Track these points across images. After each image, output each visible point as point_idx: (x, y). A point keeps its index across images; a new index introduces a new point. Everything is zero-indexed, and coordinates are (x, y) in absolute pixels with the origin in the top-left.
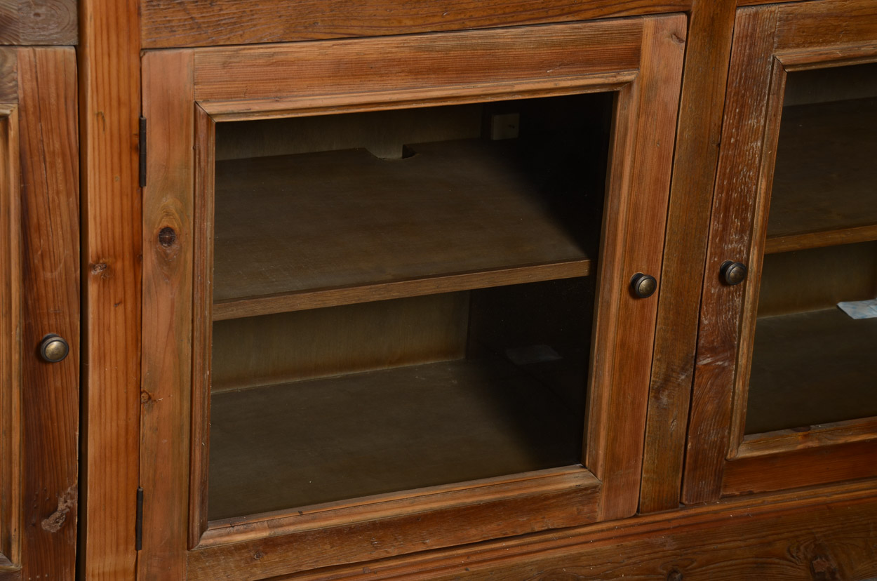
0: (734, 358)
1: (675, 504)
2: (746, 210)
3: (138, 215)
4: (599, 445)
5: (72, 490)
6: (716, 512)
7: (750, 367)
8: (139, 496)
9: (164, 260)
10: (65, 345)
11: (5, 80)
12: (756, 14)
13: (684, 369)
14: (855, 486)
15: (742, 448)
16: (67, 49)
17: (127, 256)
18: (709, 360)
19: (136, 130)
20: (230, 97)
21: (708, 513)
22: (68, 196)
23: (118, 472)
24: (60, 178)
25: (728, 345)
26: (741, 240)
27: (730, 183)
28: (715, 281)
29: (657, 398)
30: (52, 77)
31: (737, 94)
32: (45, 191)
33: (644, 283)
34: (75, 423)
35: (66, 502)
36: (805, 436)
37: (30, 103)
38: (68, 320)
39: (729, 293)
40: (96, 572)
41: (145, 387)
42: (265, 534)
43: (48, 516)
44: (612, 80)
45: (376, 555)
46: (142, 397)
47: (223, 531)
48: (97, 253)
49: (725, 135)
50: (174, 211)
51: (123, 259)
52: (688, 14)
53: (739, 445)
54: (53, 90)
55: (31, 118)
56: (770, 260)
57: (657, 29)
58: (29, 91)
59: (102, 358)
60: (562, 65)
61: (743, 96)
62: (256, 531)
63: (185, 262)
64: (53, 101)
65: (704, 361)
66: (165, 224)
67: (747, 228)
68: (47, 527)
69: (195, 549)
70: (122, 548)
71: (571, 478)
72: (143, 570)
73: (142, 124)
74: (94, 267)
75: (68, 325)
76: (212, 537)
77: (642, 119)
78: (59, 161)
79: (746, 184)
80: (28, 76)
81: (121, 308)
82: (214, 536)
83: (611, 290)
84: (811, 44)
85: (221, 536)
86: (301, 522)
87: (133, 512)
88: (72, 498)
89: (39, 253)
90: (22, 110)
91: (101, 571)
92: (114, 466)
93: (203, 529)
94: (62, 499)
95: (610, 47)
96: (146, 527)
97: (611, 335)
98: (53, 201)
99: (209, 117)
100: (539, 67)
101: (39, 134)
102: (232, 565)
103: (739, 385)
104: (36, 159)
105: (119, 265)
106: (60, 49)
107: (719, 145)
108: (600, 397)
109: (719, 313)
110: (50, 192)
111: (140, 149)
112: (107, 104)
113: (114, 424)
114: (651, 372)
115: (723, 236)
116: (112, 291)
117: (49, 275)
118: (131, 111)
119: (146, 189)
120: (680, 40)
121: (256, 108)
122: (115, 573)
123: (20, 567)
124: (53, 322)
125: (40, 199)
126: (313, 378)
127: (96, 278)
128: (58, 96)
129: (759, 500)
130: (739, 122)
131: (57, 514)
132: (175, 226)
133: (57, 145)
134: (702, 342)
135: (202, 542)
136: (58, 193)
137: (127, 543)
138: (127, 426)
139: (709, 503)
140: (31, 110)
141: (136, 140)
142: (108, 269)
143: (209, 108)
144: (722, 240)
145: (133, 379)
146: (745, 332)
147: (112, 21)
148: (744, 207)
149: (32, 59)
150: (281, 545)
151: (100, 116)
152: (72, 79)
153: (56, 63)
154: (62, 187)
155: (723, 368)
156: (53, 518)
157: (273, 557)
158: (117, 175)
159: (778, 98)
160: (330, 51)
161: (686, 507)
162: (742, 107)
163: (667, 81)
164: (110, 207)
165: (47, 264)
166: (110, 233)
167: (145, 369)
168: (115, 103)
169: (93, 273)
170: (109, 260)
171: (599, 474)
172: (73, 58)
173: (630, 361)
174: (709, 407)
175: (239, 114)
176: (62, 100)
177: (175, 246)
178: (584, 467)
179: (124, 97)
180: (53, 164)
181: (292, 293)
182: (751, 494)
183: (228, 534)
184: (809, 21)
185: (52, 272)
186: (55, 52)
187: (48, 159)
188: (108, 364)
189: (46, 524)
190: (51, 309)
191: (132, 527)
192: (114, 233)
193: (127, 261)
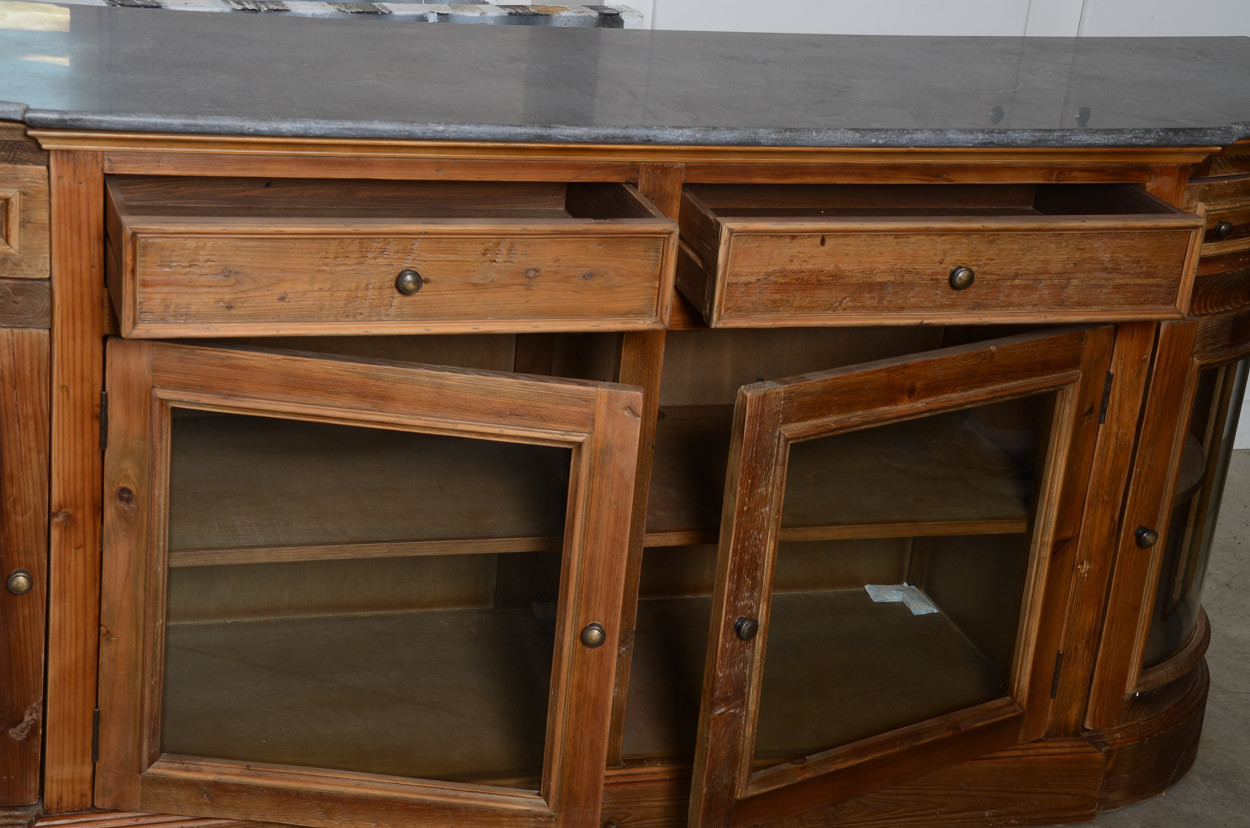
3: (99, 474)
5: (37, 704)
8: (97, 717)
9: (122, 516)
16: (41, 331)
17: (87, 507)
19: (97, 401)
20: (183, 387)
22: (39, 452)
23: (76, 694)
24: (32, 437)
30: (27, 353)
32: (18, 447)
34: (40, 647)
35: (31, 715)
37: (7, 374)
38: (36, 557)
40: (55, 778)
41: (103, 621)
42: (212, 777)
43: (14, 726)
46: (99, 632)
48: (59, 503)
50: (132, 475)
51: (84, 510)
54: (27, 363)
55: (8, 387)
58: (7, 364)
59: (62, 593)
62: (203, 772)
64: (27, 373)
66: (124, 484)
68: (14, 736)
69: (143, 774)
70: (79, 759)
72: (99, 780)
73: (104, 399)
74: (56, 515)
75: (36, 563)
78: (31, 423)
80: (6, 353)
81: (80, 552)
82: (161, 769)
85: (170, 769)
86: (245, 775)
87: (90, 728)
88: (37, 712)
89: (12, 499)
91: (60, 777)
92: (72, 687)
93: (152, 760)
94: (28, 712)
96: (103, 745)
98: (26, 456)
99: (162, 401)
101: (14, 400)
102: (183, 797)
104: (10, 420)
105: (79, 515)
106: (34, 331)
110: (23, 449)
111: (102, 417)
112: (71, 377)
113: (73, 652)
116: (73, 537)
117: (19, 519)
118: (94, 386)
119: (107, 452)
122: (73, 781)
124: (22, 559)
125: (13, 455)
127: (58, 525)
128: (32, 369)
131: (23, 725)
132: (132, 488)
133: (30, 410)
136: (29, 450)
137: (84, 756)
138: (86, 654)
140: (7, 379)
141: (98, 410)
142: (70, 519)
143: (163, 394)
145: (92, 613)
147: (78, 310)
149: (10, 338)
150: (230, 791)
151: (64, 388)
152: (45, 356)
153: (31, 342)
154: (33, 445)
156: (19, 727)
157: (224, 801)
158: (79, 439)
164: (72, 465)
165: (19, 509)
166: (72, 487)
167: (104, 606)
168: (78, 378)
169: (55, 520)
170: (71, 511)
172: (47, 339)
176: (36, 373)
177: (133, 506)
179: (87, 374)
180: (26, 426)
185: (22, 516)
186: (30, 333)
187: (21, 421)
188: (68, 600)
189: (13, 733)
190: (21, 548)
191: (89, 742)
192: (75, 491)
193: (88, 513)
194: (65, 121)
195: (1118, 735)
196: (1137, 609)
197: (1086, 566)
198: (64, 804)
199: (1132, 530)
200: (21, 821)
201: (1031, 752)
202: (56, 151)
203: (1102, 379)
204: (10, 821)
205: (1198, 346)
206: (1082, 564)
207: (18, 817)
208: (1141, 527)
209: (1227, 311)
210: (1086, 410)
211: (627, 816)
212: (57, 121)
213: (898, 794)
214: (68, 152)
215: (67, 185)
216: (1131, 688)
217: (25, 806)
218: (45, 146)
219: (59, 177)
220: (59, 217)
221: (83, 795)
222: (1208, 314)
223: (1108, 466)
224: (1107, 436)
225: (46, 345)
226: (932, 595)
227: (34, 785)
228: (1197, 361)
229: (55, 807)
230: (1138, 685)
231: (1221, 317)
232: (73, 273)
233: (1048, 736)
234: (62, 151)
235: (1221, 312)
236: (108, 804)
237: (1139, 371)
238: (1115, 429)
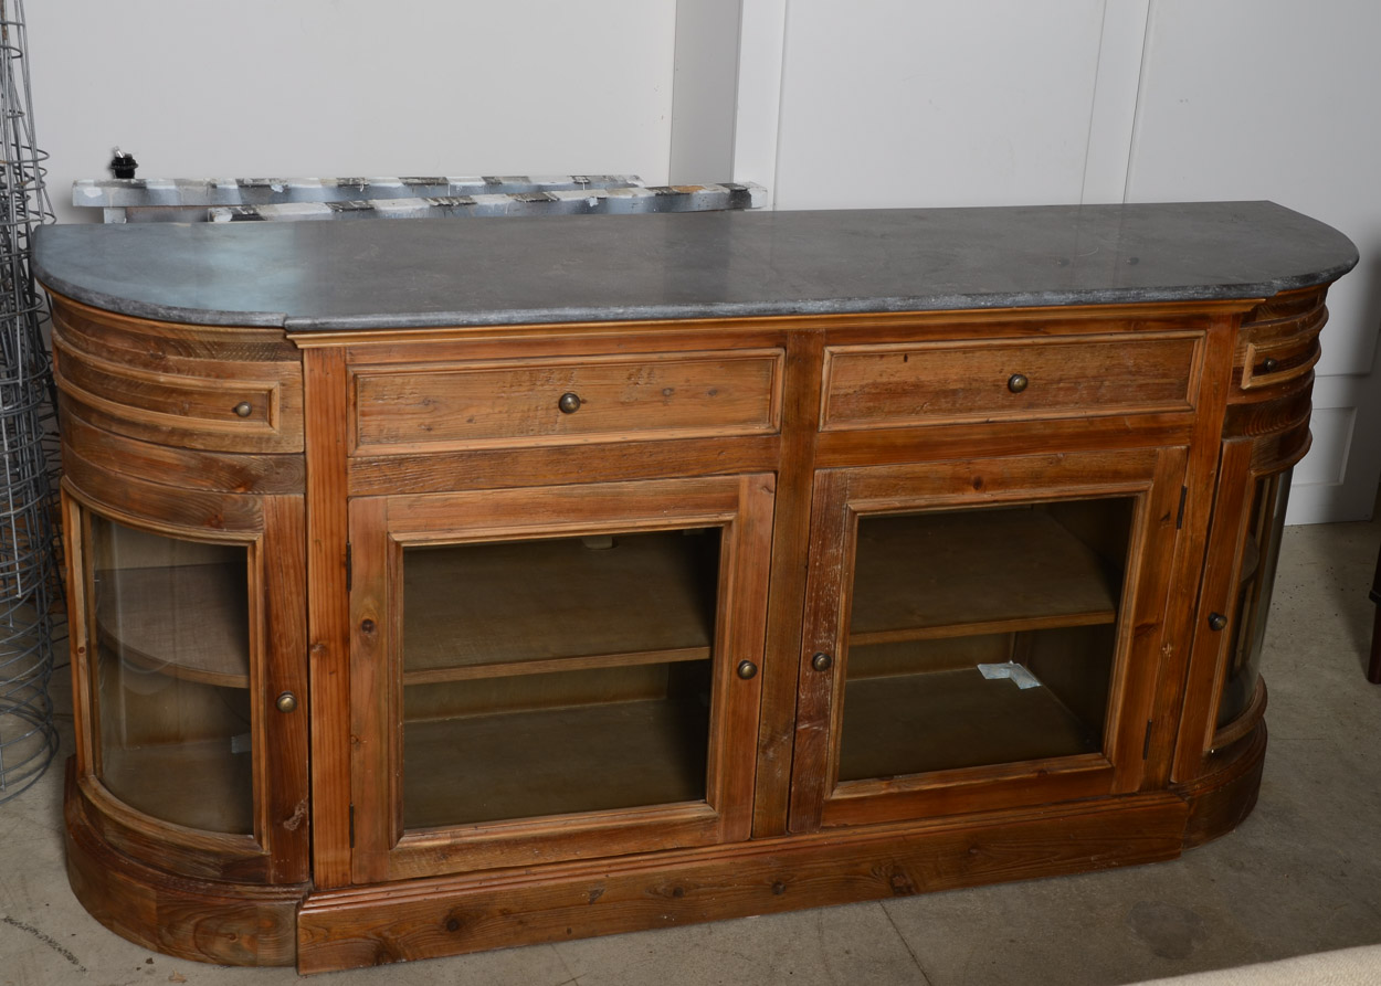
0: (827, 724)
1: (781, 833)
2: (832, 616)
3: (345, 611)
4: (717, 787)
5: (304, 802)
6: (813, 840)
7: (840, 731)
8: (352, 810)
9: (366, 642)
10: (295, 701)
11: (255, 516)
12: (830, 474)
13: (786, 732)
14: (928, 823)
15: (836, 792)
16: (298, 496)
17: (338, 638)
18: (807, 726)
19: (344, 552)
20: (415, 529)
21: (807, 840)
22: (298, 595)
23: (335, 793)
24: (293, 583)
25: (822, 714)
26: (829, 637)
27: (817, 595)
28: (809, 667)
29: (764, 753)
30: (287, 514)
31: (819, 530)
32: (282, 592)
33: (747, 668)
35: (301, 810)
36: (889, 784)
37: (271, 532)
38: (298, 682)
39: (821, 676)
40: (322, 862)
41: (353, 732)
42: (447, 842)
43: (288, 819)
44: (717, 519)
45: (536, 861)
46: (351, 739)
47: (415, 838)
48: (317, 637)
49: (811, 560)
50: (373, 609)
51: (336, 642)
52: (776, 473)
53: (833, 789)
54: (288, 523)
55: (273, 542)
56: (852, 651)
57: (751, 483)
58: (271, 523)
59: (321, 711)
60: (676, 507)
61: (824, 532)
62: (441, 839)
63: (382, 644)
64: (288, 530)
65: (802, 727)
66: (366, 617)
67: (832, 628)
68: (288, 827)
70: (340, 846)
71: (695, 811)
72: (356, 862)
73: (348, 548)
74: (313, 646)
75: (298, 687)
76: (406, 842)
77: (743, 548)
78: (292, 571)
79: (830, 595)
80: (270, 514)
81: (334, 676)
83: (722, 672)
84: (876, 496)
85: (414, 841)
87: (347, 821)
88: (305, 808)
89: (278, 635)
90: (266, 537)
91: (326, 861)
92: (332, 788)
93: (400, 836)
94: (297, 808)
95: (715, 495)
96: (357, 832)
97: (723, 706)
98: (288, 599)
99: (398, 544)
100: (655, 509)
101: (277, 552)
102: (424, 862)
103: (831, 745)
104: (275, 569)
105: (332, 645)
106: (292, 496)
107: (807, 567)
108: (716, 751)
109: (813, 691)
110: (285, 594)
111: (347, 565)
112: (323, 534)
113: (331, 759)
114: (759, 733)
115: (814, 633)
116: (328, 665)
117: (285, 650)
118: (340, 539)
119: (351, 593)
120: (770, 491)
121: (433, 537)
122: (336, 863)
123: (269, 853)
124: (288, 683)
125: (279, 597)
127: (315, 655)
128: (291, 527)
129: (850, 832)
130: (822, 551)
131: (294, 818)
132: (374, 619)
133: (290, 561)
134: (800, 711)
135: (399, 845)
136: (291, 593)
137: (343, 844)
138: (341, 759)
139: (812, 833)
140: (272, 536)
141: (344, 559)
142: (324, 649)
143: (396, 537)
144: (813, 637)
145: (344, 727)
146: (835, 706)
147: (327, 478)
148: (830, 613)
149: (274, 502)
150: (461, 850)
151: (317, 542)
152: (301, 516)
153: (290, 505)
154: (293, 589)
155: (819, 732)
156: (291, 820)
157: (456, 859)
158: (330, 583)
159: (852, 535)
160: (491, 497)
161: (791, 835)
162: (824, 540)
163: (761, 520)
164: (325, 605)
165: (284, 642)
166: (325, 624)
167: (353, 720)
168: (328, 533)
169: (314, 651)
170: (325, 643)
171: (717, 809)
172: (302, 502)
173: (740, 725)
174: (808, 761)
176: (294, 530)
177: (374, 633)
178: (705, 803)
179: (335, 529)
180: (287, 574)
182: (845, 826)
183: (420, 841)
184: (873, 480)
185: (287, 649)
186: (289, 498)
187: (284, 571)
188: (325, 717)
189: (286, 824)
190: (287, 675)
191: (347, 831)
192: (328, 623)
193: (339, 644)
194: (316, 325)
195: (1198, 786)
196: (1211, 681)
197: (1169, 648)
198: (330, 882)
199: (1206, 615)
200: (297, 896)
201: (1128, 805)
202: (308, 349)
203: (1178, 492)
204: (289, 895)
205: (1253, 461)
206: (1166, 647)
207: (294, 893)
208: (1212, 613)
209: (1275, 431)
210: (1162, 516)
211: (793, 877)
212: (311, 325)
213: (1018, 847)
214: (318, 349)
215: (317, 376)
216: (1208, 747)
217: (300, 884)
218: (299, 346)
219: (311, 370)
220: (311, 402)
221: (344, 875)
222: (1260, 434)
223: (1185, 564)
224: (1184, 539)
225: (302, 507)
226: (1035, 671)
227: (305, 866)
228: (1253, 474)
229: (322, 884)
230: (1213, 744)
231: (1271, 436)
232: (323, 447)
233: (1140, 791)
234: (313, 349)
235: (1270, 433)
236: (364, 879)
237: (1208, 484)
238: (1190, 533)
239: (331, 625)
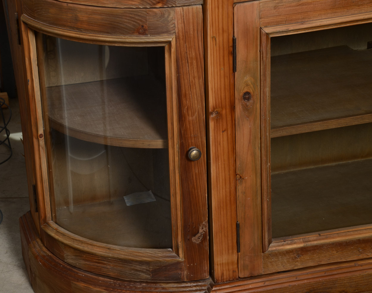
3: (232, 86)
5: (205, 223)
8: (238, 226)
9: (246, 108)
10: (200, 153)
11: (169, 24)
16: (198, 6)
17: (228, 107)
19: (231, 44)
20: (278, 23)
22: (199, 79)
23: (227, 214)
24: (195, 70)
30: (191, 21)
32: (188, 77)
34: (205, 190)
35: (203, 229)
37: (181, 34)
38: (200, 140)
40: (219, 263)
41: (238, 172)
42: (301, 245)
43: (195, 235)
45: (361, 257)
46: (237, 177)
47: (280, 244)
48: (213, 106)
50: (250, 83)
51: (226, 109)
54: (191, 27)
55: (182, 41)
58: (180, 28)
59: (217, 158)
62: (297, 243)
63: (256, 108)
64: (192, 32)
66: (246, 90)
68: (195, 241)
69: (267, 252)
70: (230, 251)
72: (241, 262)
73: (234, 41)
74: (212, 113)
75: (200, 142)
76: (274, 247)
78: (195, 62)
80: (180, 21)
81: (225, 133)
82: (275, 246)
85: (279, 246)
86: (320, 240)
87: (235, 234)
88: (205, 227)
89: (186, 107)
90: (177, 38)
91: (221, 262)
92: (225, 211)
93: (270, 242)
94: (201, 227)
96: (242, 241)
98: (192, 81)
99: (267, 34)
101: (185, 49)
102: (285, 261)
104: (184, 62)
105: (224, 112)
106: (195, 7)
110: (191, 78)
111: (233, 53)
112: (217, 32)
113: (224, 191)
116: (221, 125)
117: (191, 118)
118: (229, 35)
119: (236, 73)
121: (292, 28)
122: (228, 264)
123: (183, 260)
124: (193, 141)
125: (186, 81)
126: (320, 166)
127: (213, 119)
128: (194, 30)
131: (199, 235)
132: (251, 91)
133: (194, 54)
135: (270, 249)
136: (194, 78)
137: (233, 249)
138: (230, 191)
140: (181, 37)
141: (231, 49)
142: (219, 114)
143: (267, 30)
145: (232, 168)
149: (182, 13)
150: (310, 251)
151: (214, 38)
152: (201, 21)
153: (193, 13)
154: (196, 75)
156: (197, 236)
157: (306, 257)
158: (222, 67)
164: (219, 83)
165: (190, 113)
166: (219, 96)
167: (238, 163)
168: (221, 31)
169: (211, 116)
170: (219, 110)
172: (201, 11)
175: (283, 32)
176: (196, 32)
177: (251, 101)
179: (225, 28)
180: (192, 63)
181: (311, 122)
183: (283, 245)
185: (192, 117)
186: (192, 8)
187: (189, 61)
188: (220, 161)
189: (194, 239)
190: (192, 135)
191: (235, 241)
192: (221, 97)
193: (228, 110)
198: (225, 277)
200: (203, 288)
204: (198, 288)
207: (201, 286)
217: (203, 280)
221: (234, 271)
225: (201, 14)
227: (207, 268)
229: (220, 279)
236: (247, 274)
239: (223, 97)
